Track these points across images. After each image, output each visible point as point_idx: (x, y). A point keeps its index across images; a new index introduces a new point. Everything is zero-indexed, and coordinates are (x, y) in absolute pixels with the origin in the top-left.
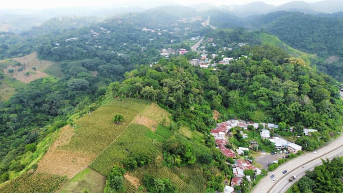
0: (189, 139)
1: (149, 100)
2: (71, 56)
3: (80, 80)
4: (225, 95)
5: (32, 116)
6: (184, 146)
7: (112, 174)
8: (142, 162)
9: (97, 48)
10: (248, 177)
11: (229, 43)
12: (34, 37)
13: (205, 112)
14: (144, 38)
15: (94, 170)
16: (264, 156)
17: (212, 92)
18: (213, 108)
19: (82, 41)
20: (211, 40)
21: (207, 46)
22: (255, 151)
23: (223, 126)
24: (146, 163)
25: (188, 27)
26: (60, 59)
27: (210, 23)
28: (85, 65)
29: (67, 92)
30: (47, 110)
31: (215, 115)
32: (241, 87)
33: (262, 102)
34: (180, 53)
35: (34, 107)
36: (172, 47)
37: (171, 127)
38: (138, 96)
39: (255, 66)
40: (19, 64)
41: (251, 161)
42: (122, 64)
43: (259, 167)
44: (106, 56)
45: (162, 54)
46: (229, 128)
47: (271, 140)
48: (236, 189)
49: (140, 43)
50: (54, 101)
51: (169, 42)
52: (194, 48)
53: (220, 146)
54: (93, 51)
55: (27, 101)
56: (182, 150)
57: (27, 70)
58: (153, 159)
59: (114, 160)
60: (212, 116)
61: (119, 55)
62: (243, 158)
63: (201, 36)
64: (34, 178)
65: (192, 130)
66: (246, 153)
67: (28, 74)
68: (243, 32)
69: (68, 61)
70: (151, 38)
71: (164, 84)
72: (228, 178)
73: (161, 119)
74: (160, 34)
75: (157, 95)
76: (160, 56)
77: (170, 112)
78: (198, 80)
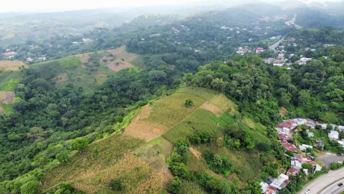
0: (251, 129)
1: (218, 91)
2: (153, 50)
3: (159, 72)
4: (296, 93)
5: (119, 99)
6: (244, 132)
7: (180, 144)
8: (205, 139)
9: (177, 44)
10: (306, 170)
11: (312, 43)
12: (124, 33)
13: (272, 108)
14: (221, 36)
15: (165, 138)
16: (328, 156)
17: (282, 89)
18: (280, 105)
19: (163, 37)
20: (293, 39)
21: (287, 45)
22: (320, 150)
23: (288, 123)
24: (209, 141)
25: (270, 26)
26: (144, 53)
27: (294, 22)
28: (165, 59)
29: (148, 82)
30: (130, 95)
31: (282, 112)
32: (314, 87)
33: (334, 103)
34: (257, 52)
35: (121, 92)
36: (249, 46)
37: (235, 116)
38: (209, 86)
39: (333, 67)
40: (111, 55)
41: (313, 158)
42: (198, 60)
43: (320, 164)
44: (184, 52)
45: (237, 52)
46: (295, 125)
47: (340, 142)
48: (291, 177)
49: (217, 41)
50: (137, 88)
51: (247, 41)
52: (272, 48)
53: (282, 140)
54: (172, 46)
55: (116, 87)
56: (242, 135)
57: (117, 61)
58: (215, 139)
59: (182, 134)
60: (279, 112)
61: (196, 51)
62: (304, 154)
63: (282, 36)
64: (121, 138)
65: (256, 121)
66: (308, 150)
67: (118, 64)
68: (331, 33)
69: (151, 54)
70: (229, 36)
71: (234, 78)
72: (285, 168)
73: (227, 108)
74: (238, 32)
75: (225, 86)
76: (235, 53)
77: (236, 104)
78: (269, 77)
